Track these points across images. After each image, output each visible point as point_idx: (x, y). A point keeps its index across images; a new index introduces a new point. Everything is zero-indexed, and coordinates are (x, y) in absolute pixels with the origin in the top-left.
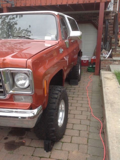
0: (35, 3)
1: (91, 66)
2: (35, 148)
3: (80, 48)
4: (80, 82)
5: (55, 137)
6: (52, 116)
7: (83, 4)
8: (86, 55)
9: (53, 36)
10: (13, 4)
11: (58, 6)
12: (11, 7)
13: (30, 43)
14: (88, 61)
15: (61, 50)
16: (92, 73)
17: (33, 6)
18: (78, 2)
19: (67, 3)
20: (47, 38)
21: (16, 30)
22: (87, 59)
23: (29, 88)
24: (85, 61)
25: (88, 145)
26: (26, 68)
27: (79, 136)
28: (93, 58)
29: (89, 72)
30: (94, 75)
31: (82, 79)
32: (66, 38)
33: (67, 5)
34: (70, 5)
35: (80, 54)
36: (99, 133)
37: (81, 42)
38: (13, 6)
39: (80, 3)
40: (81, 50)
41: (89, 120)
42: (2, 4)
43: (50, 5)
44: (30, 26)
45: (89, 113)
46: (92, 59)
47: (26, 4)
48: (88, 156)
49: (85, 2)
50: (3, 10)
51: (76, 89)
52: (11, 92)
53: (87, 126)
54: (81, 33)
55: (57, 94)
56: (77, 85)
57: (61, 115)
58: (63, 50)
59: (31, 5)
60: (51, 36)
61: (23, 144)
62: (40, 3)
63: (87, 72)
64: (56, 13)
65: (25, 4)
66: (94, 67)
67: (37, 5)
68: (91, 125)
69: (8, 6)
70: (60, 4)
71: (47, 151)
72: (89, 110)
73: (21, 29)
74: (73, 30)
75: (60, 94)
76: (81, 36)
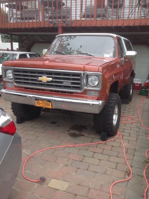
0: (90, 24)
1: (144, 90)
2: (93, 138)
3: (133, 68)
4: (131, 102)
5: (110, 129)
6: (110, 112)
7: (139, 26)
8: (139, 78)
9: (112, 54)
10: (68, 24)
11: (114, 27)
12: (66, 27)
13: (91, 59)
14: (140, 84)
15: (118, 66)
16: (145, 96)
17: (88, 27)
18: (134, 24)
19: (123, 25)
20: (106, 56)
21: (67, 50)
22: (140, 82)
23: (98, 86)
24: (137, 84)
25: (136, 141)
26: (98, 72)
27: (129, 136)
28: (147, 82)
29: (141, 96)
30: (147, 98)
31: (134, 99)
32: (122, 57)
33: (123, 27)
34: (126, 27)
35: (133, 75)
36: (147, 137)
37: (135, 62)
38: (69, 26)
39: (136, 25)
40: (133, 71)
41: (138, 128)
42: (58, 23)
43: (106, 26)
44: (81, 47)
45: (139, 125)
46: (145, 83)
47: (81, 24)
48: (137, 147)
49: (141, 25)
50: (58, 29)
51: (126, 107)
52: (85, 88)
53: (137, 131)
54: (136, 53)
55: (114, 97)
56: (128, 104)
57: (115, 117)
58: (119, 66)
59: (87, 26)
60: (109, 54)
61: (83, 135)
62: (95, 24)
63: (139, 95)
64: (115, 36)
65: (76, 24)
66: (147, 91)
67: (92, 26)
68: (140, 131)
69: (63, 26)
70: (115, 25)
71: (103, 141)
72: (140, 122)
73: (72, 50)
74: (128, 50)
75: (116, 98)
76: (135, 56)
